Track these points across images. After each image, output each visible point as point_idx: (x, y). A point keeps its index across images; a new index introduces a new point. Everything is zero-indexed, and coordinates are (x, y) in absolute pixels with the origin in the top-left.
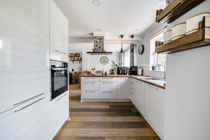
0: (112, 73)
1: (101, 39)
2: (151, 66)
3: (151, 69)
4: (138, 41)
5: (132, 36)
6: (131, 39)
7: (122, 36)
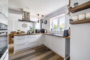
0: (33, 32)
1: (28, 13)
2: (50, 29)
3: (51, 30)
4: (44, 18)
5: (43, 16)
6: (42, 17)
7: (38, 15)
